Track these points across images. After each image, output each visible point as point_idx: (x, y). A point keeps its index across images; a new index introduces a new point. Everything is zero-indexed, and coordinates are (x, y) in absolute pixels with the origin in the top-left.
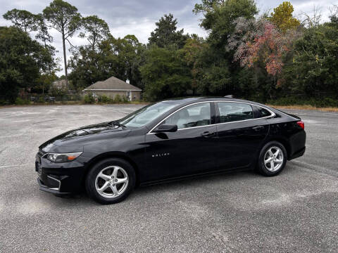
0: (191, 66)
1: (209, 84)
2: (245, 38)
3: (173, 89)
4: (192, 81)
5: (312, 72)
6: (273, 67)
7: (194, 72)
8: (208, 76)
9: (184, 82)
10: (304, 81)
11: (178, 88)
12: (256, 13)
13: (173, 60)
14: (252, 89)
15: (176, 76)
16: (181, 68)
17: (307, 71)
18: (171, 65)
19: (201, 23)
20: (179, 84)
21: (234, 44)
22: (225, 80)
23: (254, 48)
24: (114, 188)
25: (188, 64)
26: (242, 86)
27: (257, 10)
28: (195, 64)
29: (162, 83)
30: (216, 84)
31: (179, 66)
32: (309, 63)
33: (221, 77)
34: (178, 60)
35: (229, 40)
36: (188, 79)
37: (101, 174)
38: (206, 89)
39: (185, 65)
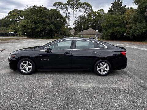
0: (127, 23)
1: (135, 32)
3: (116, 34)
4: (126, 30)
7: (128, 26)
8: (134, 28)
9: (122, 30)
11: (119, 33)
13: (118, 20)
15: (118, 28)
16: (121, 24)
18: (116, 22)
22: (143, 30)
24: (27, 69)
25: (125, 22)
28: (129, 22)
29: (110, 31)
30: (138, 32)
31: (120, 23)
34: (120, 20)
36: (124, 29)
37: (22, 63)
38: (133, 34)
39: (124, 23)
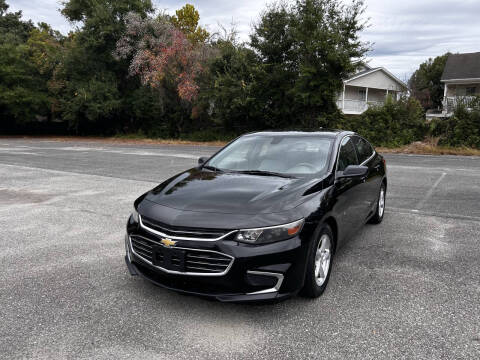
0: (48, 75)
1: (86, 107)
2: (142, 44)
3: (15, 112)
4: (52, 100)
5: (238, 101)
6: (187, 89)
7: (55, 85)
8: (83, 93)
9: (37, 100)
10: (228, 111)
11: (27, 110)
12: (152, 11)
13: (11, 62)
14: (153, 118)
15: (20, 89)
16: (30, 77)
17: (231, 100)
18: (9, 69)
19: (63, 7)
20: (28, 104)
21: (127, 50)
23: (158, 61)
25: (42, 72)
26: (138, 113)
27: (153, 7)
28: (55, 72)
30: (99, 108)
31: (24, 74)
32: (233, 89)
33: (106, 98)
34: (20, 62)
35: (118, 44)
36: (44, 97)
38: (81, 115)
39: (37, 73)
